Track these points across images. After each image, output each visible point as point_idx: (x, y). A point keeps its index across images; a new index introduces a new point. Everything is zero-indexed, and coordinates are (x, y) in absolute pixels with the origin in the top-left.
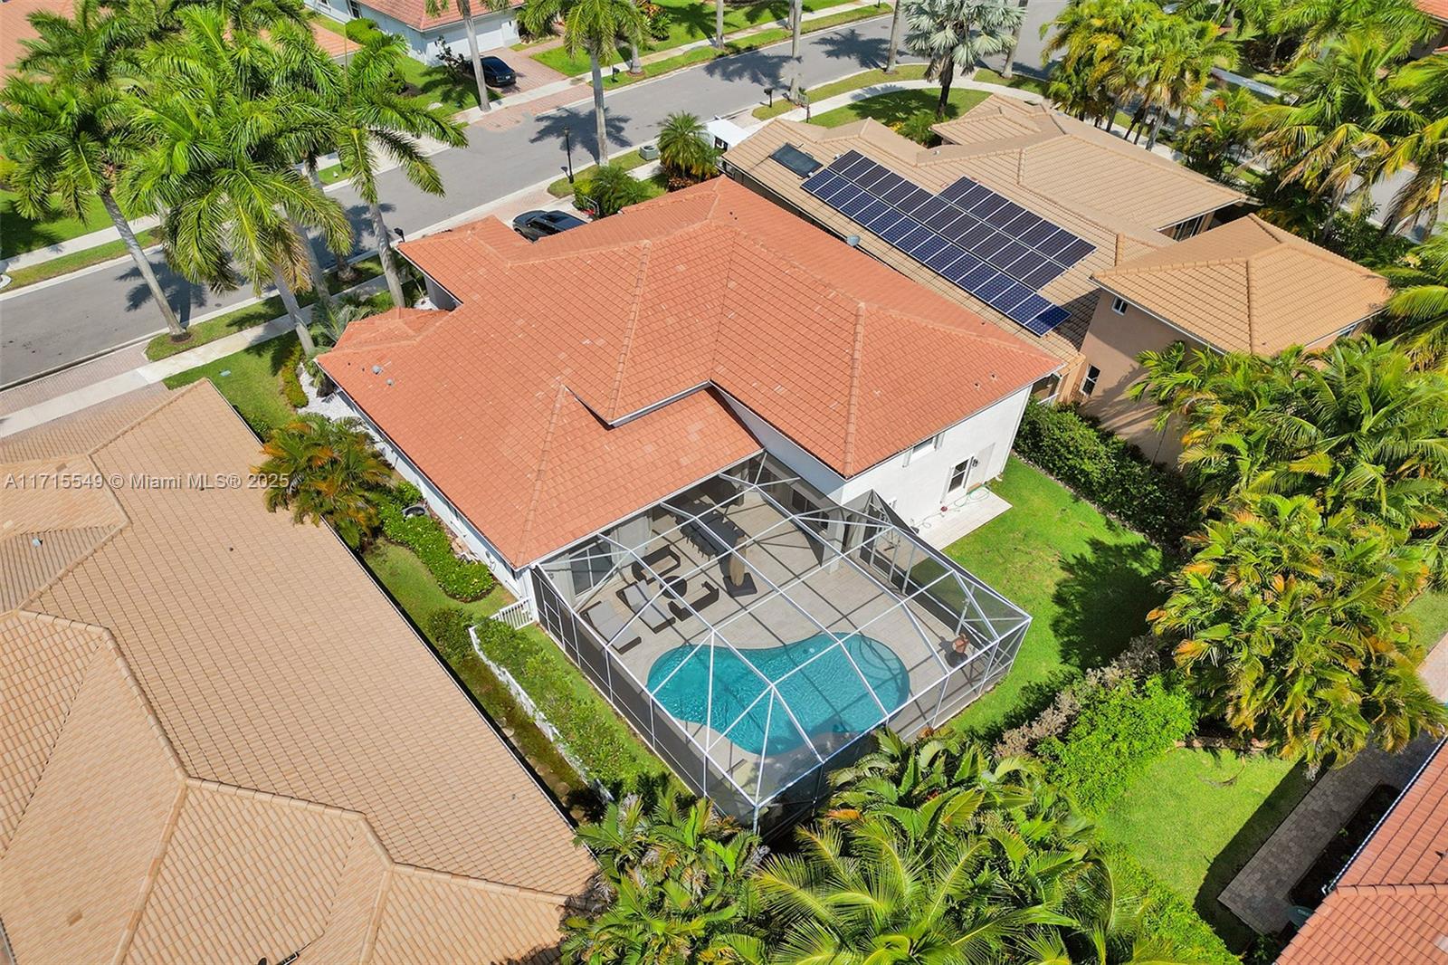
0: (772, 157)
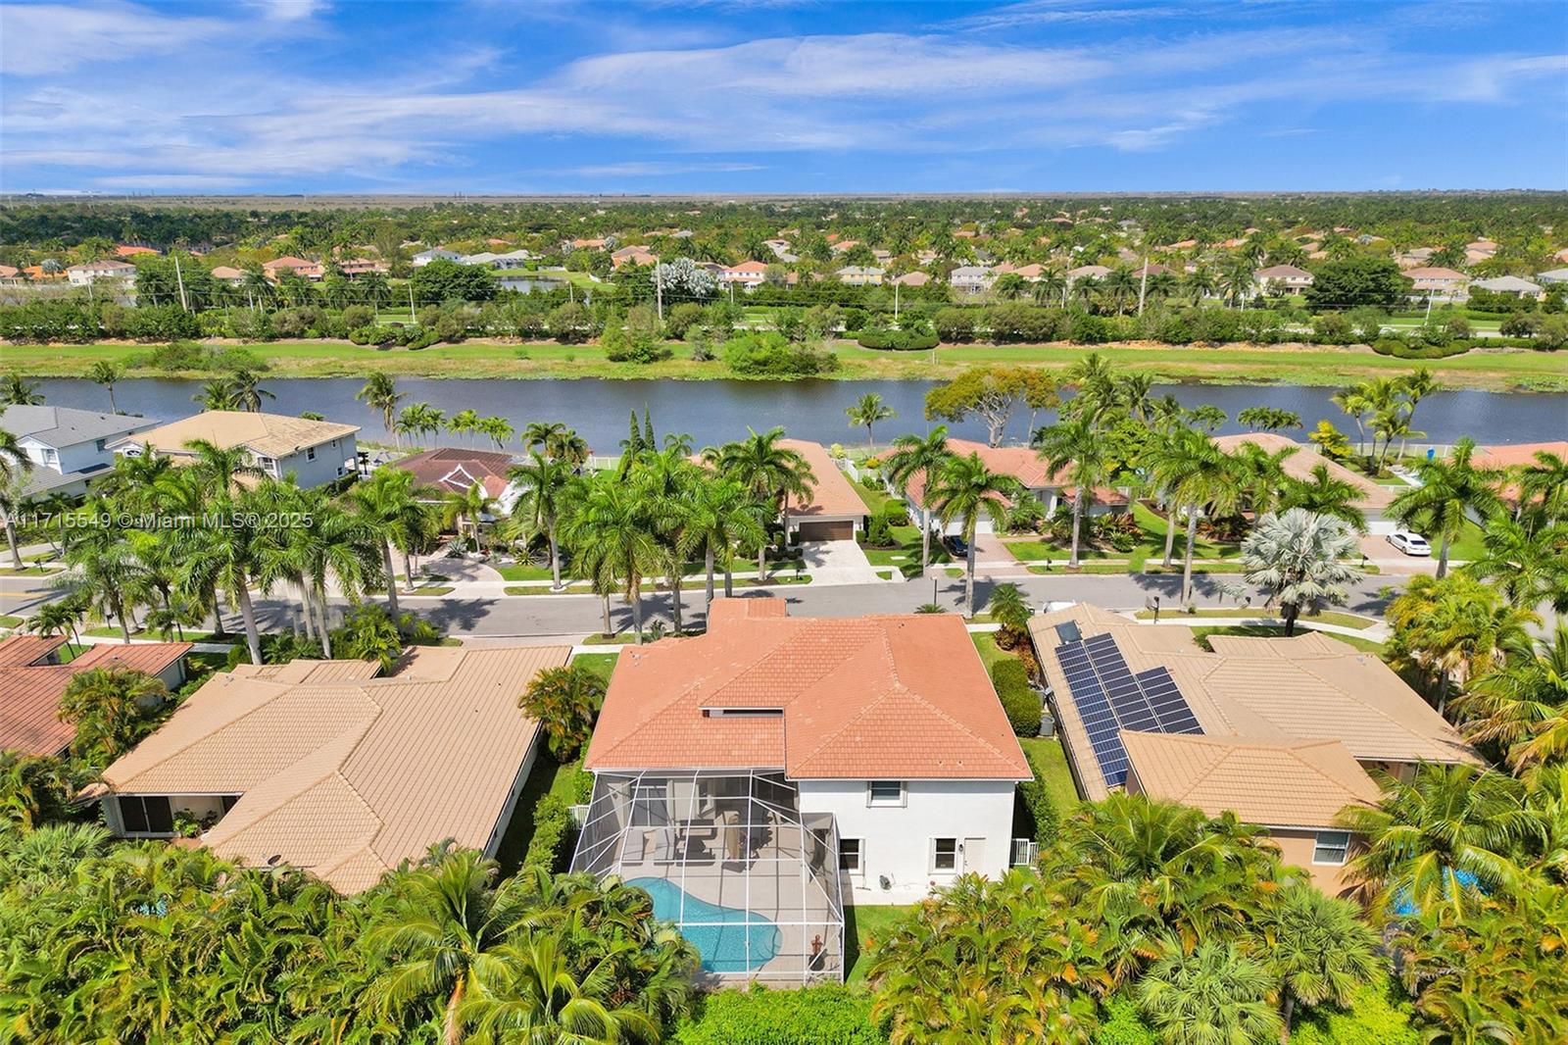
0: (1056, 627)
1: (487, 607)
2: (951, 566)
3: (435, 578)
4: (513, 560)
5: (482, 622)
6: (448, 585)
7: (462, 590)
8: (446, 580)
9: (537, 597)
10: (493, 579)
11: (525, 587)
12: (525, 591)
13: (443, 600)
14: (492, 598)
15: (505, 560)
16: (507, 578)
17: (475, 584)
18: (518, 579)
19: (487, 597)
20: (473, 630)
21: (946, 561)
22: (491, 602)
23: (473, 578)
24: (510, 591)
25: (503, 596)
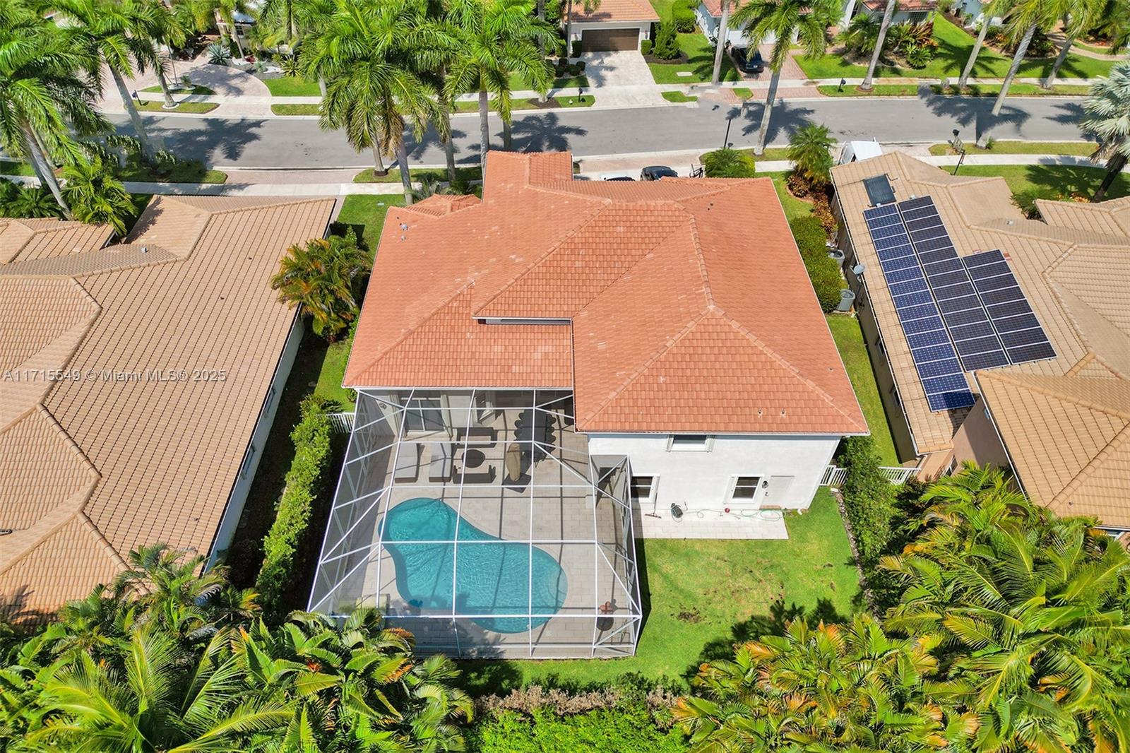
0: (865, 181)
1: (254, 130)
2: (740, 85)
3: (199, 91)
4: (279, 70)
5: (249, 149)
6: (212, 100)
7: (227, 107)
8: (211, 93)
9: (307, 117)
10: (259, 93)
11: (293, 106)
12: (292, 110)
13: (206, 120)
14: (259, 118)
15: (271, 69)
16: (276, 92)
17: (241, 100)
18: (286, 93)
19: (252, 117)
20: (240, 160)
21: (735, 78)
22: (258, 124)
23: (239, 92)
24: (278, 109)
25: (270, 115)
